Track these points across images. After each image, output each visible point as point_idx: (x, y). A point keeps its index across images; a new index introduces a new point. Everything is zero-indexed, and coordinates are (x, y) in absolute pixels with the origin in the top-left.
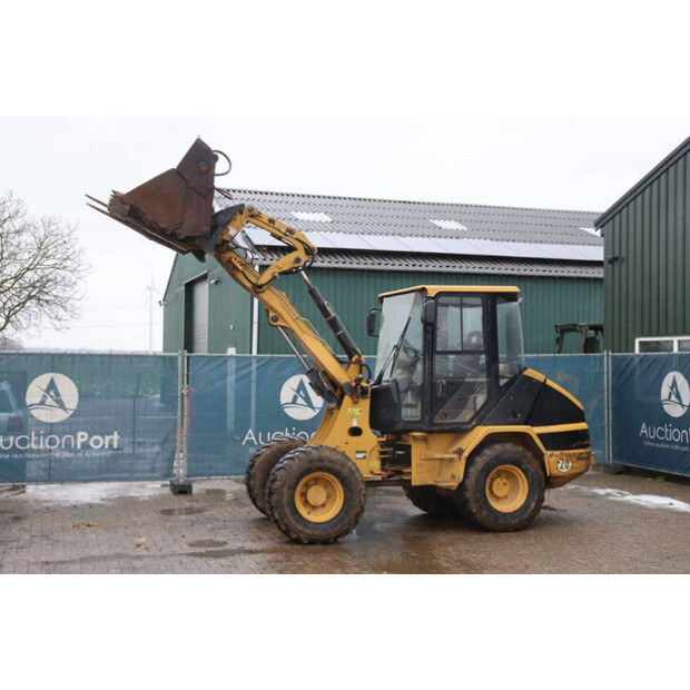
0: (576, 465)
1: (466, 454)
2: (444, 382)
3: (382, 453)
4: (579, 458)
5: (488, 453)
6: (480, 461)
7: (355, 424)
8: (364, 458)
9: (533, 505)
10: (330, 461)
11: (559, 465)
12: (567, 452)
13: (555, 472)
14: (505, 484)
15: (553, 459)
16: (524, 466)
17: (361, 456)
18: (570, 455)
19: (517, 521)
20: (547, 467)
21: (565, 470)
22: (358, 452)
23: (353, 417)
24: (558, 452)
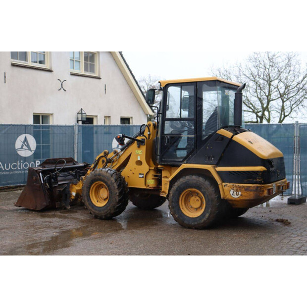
0: (245, 194)
1: (170, 179)
2: (168, 136)
3: (155, 176)
4: (247, 189)
5: (182, 180)
6: (177, 184)
7: (139, 159)
8: (143, 177)
9: (207, 215)
10: (103, 176)
11: (231, 193)
12: (237, 185)
13: (228, 197)
14: (197, 200)
15: (226, 188)
16: (202, 190)
17: (141, 176)
18: (240, 187)
19: (196, 223)
20: (221, 193)
21: (236, 197)
22: (140, 174)
23: (138, 155)
24: (231, 184)
